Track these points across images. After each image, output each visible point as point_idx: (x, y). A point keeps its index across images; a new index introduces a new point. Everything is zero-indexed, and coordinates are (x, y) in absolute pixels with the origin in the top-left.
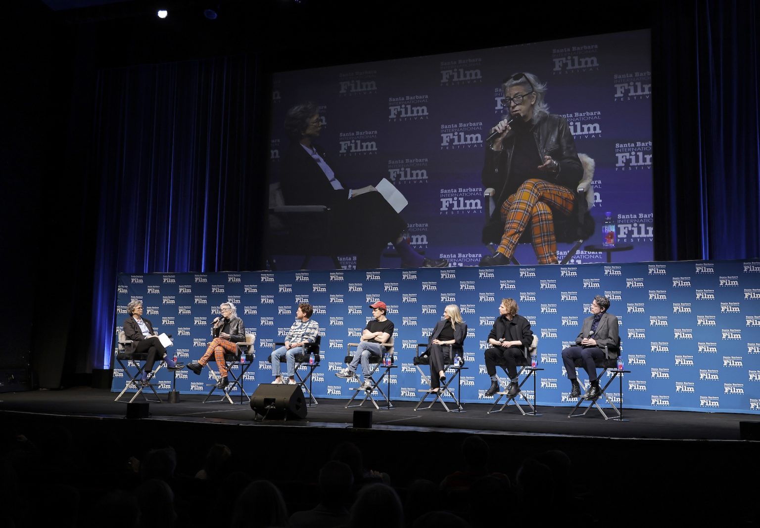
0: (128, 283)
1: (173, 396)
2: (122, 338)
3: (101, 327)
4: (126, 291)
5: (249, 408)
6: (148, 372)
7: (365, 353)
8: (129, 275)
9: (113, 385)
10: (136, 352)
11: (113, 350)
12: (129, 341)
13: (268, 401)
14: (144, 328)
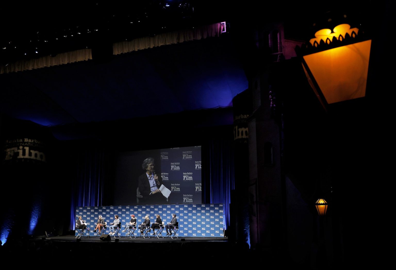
0: (79, 209)
1: (88, 237)
2: (77, 224)
3: (72, 220)
4: (78, 211)
5: (99, 239)
6: (82, 232)
7: (128, 227)
8: (79, 207)
9: (75, 235)
10: (80, 227)
11: (75, 226)
12: (78, 225)
13: (103, 238)
14: (81, 221)
